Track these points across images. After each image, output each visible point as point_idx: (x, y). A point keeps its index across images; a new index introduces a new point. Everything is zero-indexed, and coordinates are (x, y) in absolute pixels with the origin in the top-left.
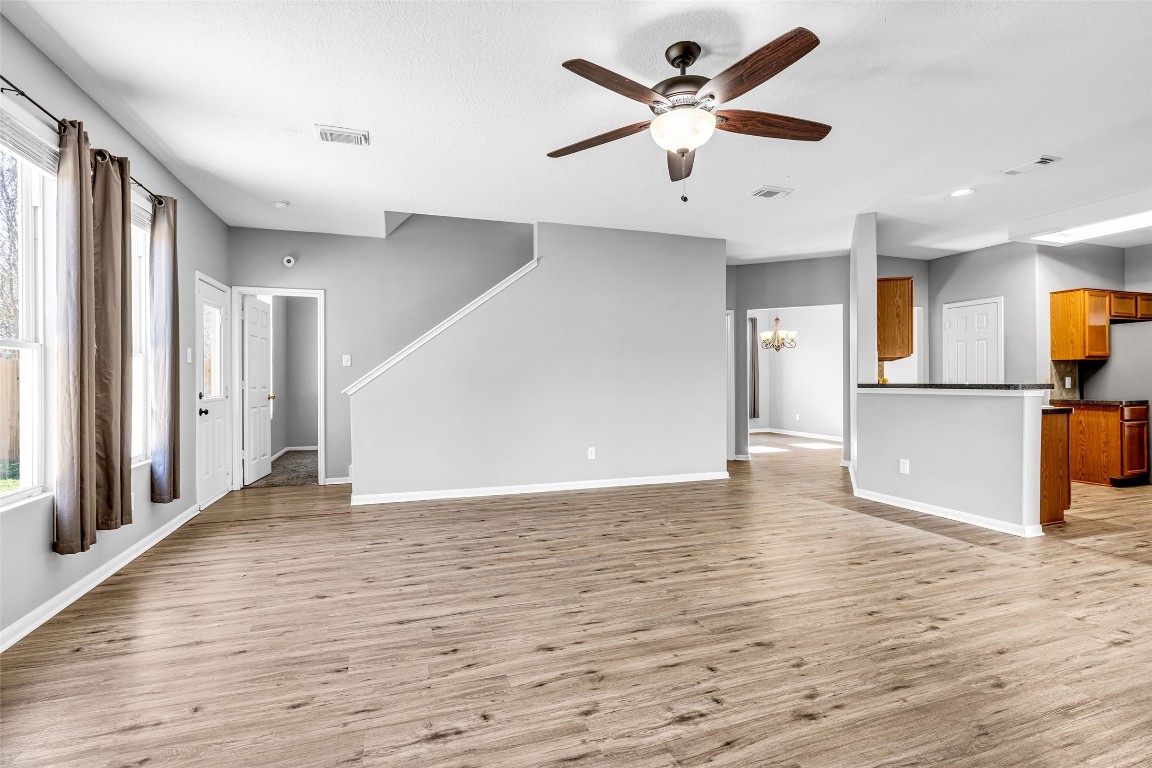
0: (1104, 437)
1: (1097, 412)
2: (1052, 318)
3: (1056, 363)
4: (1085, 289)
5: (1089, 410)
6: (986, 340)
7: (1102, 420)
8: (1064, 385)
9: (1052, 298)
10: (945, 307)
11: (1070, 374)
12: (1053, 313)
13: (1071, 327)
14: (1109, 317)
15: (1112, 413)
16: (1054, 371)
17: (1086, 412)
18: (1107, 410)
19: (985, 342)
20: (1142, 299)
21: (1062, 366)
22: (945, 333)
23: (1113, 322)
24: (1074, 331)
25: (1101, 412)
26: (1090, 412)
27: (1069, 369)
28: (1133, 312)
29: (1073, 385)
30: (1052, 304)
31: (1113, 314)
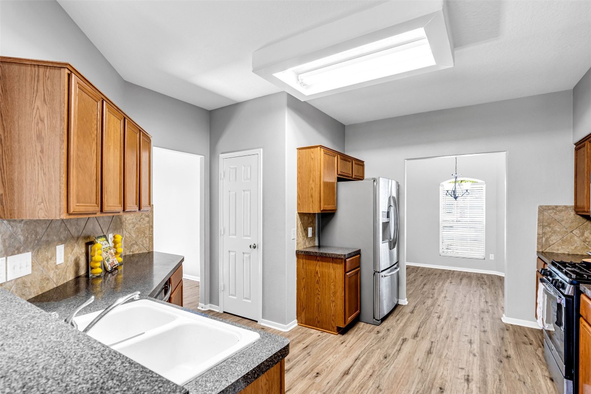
0: (333, 287)
1: (328, 264)
2: (299, 172)
3: (301, 215)
4: (321, 147)
5: (323, 261)
6: (250, 190)
7: (332, 271)
8: (307, 235)
9: (299, 154)
10: (221, 156)
11: (312, 224)
12: (300, 167)
13: (311, 182)
14: (336, 176)
15: (338, 265)
16: (300, 223)
17: (320, 263)
18: (335, 263)
19: (249, 193)
20: (355, 163)
21: (306, 218)
22: (221, 182)
23: (339, 180)
24: (313, 186)
25: (331, 264)
26: (324, 263)
27: (311, 220)
28: (351, 173)
29: (314, 234)
30: (299, 159)
31: (339, 173)
